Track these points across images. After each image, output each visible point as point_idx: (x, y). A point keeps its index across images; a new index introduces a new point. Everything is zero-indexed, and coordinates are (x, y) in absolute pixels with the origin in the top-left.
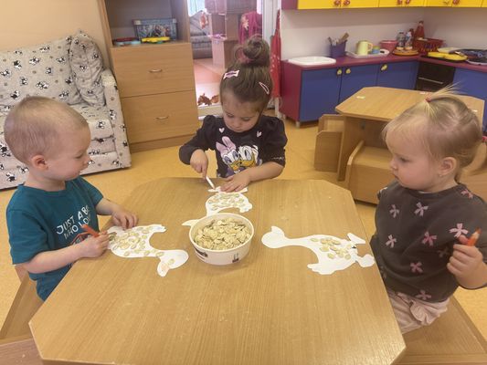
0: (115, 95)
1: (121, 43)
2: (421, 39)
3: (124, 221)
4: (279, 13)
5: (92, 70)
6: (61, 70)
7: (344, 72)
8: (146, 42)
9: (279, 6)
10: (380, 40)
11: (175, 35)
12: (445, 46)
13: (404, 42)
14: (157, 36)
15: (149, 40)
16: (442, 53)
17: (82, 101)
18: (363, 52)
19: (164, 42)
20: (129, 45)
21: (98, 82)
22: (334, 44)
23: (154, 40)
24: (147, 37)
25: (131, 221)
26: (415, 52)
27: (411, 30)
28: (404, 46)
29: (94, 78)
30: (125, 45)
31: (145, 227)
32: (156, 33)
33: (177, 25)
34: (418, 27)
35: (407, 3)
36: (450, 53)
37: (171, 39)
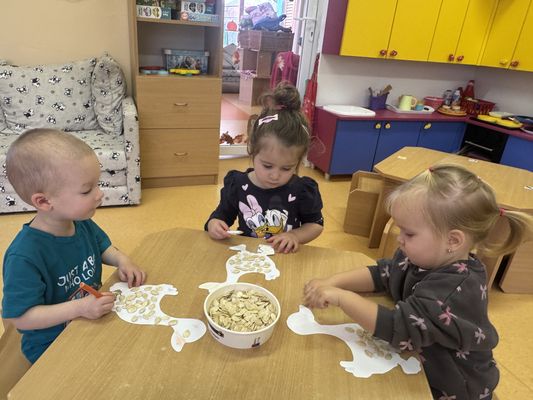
0: (135, 126)
1: (148, 72)
2: (470, 99)
3: (131, 276)
4: (318, 56)
5: (113, 96)
6: (81, 93)
7: (383, 126)
8: (174, 73)
9: (320, 49)
10: (425, 96)
11: (205, 69)
12: (497, 110)
13: (451, 100)
14: (186, 68)
15: (177, 71)
16: (494, 117)
17: (98, 127)
18: (406, 107)
19: (194, 75)
20: (156, 74)
21: (118, 109)
22: (375, 95)
23: (183, 72)
24: (176, 68)
25: (138, 278)
26: (463, 113)
27: (460, 89)
28: (450, 104)
29: (114, 104)
30: (152, 74)
31: (154, 287)
32: (186, 65)
33: (209, 58)
34: (468, 86)
35: (459, 59)
36: (503, 118)
37: (201, 73)
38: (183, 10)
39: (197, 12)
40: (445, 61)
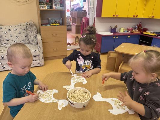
0: (41, 42)
1: (44, 25)
2: (140, 28)
3: (43, 88)
4: (95, 18)
5: (34, 33)
6: (24, 33)
7: (116, 37)
8: (52, 25)
9: (95, 16)
10: (127, 28)
11: (61, 23)
12: (149, 31)
13: (135, 29)
14: (55, 23)
15: (53, 24)
16: (148, 33)
17: (30, 43)
18: (122, 31)
19: (58, 25)
20: (46, 26)
21: (36, 37)
22: (112, 28)
23: (55, 24)
24: (52, 23)
25: (45, 88)
26: (139, 32)
27: (137, 25)
28: (135, 30)
29: (34, 36)
31: (51, 91)
32: (55, 22)
33: (62, 20)
34: (140, 24)
35: (136, 16)
36: (151, 33)
37: (60, 25)
38: (53, 6)
39: (58, 6)
40: (132, 17)
